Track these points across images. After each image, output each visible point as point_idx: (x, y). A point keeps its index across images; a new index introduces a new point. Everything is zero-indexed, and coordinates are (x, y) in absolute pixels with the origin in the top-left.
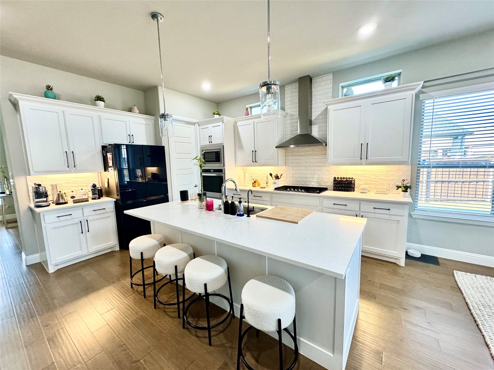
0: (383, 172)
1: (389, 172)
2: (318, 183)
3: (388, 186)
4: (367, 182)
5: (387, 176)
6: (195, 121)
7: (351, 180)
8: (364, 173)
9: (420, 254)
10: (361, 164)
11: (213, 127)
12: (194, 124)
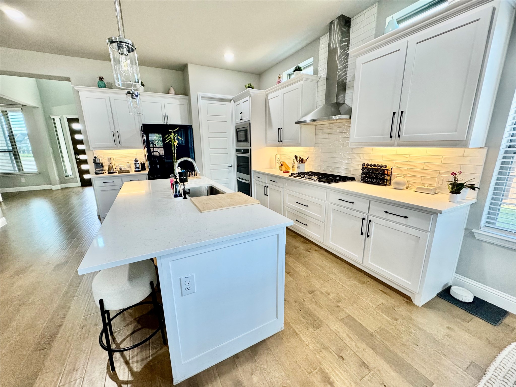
0: (437, 159)
1: (445, 159)
2: (347, 170)
3: (441, 182)
4: (409, 173)
5: (441, 166)
6: (230, 97)
7: (383, 168)
8: (407, 160)
9: (473, 298)
10: (392, 145)
11: (243, 102)
12: (229, 101)
